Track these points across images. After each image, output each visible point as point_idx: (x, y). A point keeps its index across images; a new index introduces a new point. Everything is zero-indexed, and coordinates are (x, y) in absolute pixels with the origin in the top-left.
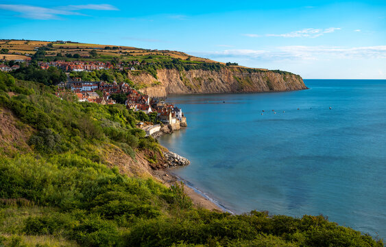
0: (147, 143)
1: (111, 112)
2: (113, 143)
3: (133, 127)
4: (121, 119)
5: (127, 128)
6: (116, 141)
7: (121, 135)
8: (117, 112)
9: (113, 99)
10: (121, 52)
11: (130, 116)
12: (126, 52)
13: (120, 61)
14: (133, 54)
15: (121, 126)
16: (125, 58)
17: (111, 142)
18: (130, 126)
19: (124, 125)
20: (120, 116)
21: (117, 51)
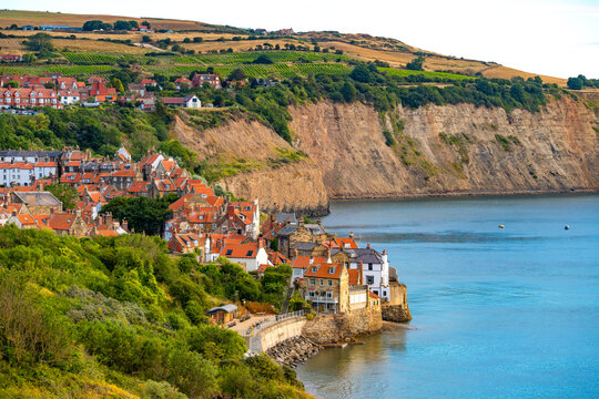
0: (251, 382)
1: (109, 264)
2: (117, 381)
3: (194, 321)
4: (146, 292)
5: (175, 325)
6: (128, 372)
7: (147, 352)
8: (132, 264)
9: (118, 216)
10: (146, 40)
11: (185, 280)
12: (167, 42)
13: (146, 72)
14: (196, 47)
15: (150, 317)
16: (163, 61)
17: (109, 377)
18: (182, 319)
19: (163, 316)
20: (145, 282)
21: (131, 36)
